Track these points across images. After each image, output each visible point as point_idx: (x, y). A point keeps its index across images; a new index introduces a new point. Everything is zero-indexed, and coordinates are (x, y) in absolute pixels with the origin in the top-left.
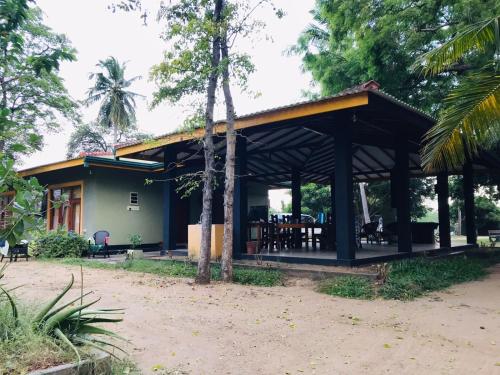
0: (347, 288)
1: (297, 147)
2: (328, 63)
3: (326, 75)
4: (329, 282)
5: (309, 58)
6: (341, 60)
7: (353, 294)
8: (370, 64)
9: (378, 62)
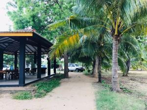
0: (24, 96)
1: (3, 43)
2: (16, 16)
3: (15, 20)
4: (16, 94)
5: (9, 13)
6: (21, 16)
7: (26, 98)
8: (31, 20)
9: (33, 21)
